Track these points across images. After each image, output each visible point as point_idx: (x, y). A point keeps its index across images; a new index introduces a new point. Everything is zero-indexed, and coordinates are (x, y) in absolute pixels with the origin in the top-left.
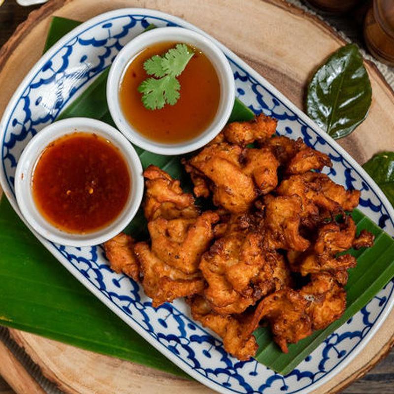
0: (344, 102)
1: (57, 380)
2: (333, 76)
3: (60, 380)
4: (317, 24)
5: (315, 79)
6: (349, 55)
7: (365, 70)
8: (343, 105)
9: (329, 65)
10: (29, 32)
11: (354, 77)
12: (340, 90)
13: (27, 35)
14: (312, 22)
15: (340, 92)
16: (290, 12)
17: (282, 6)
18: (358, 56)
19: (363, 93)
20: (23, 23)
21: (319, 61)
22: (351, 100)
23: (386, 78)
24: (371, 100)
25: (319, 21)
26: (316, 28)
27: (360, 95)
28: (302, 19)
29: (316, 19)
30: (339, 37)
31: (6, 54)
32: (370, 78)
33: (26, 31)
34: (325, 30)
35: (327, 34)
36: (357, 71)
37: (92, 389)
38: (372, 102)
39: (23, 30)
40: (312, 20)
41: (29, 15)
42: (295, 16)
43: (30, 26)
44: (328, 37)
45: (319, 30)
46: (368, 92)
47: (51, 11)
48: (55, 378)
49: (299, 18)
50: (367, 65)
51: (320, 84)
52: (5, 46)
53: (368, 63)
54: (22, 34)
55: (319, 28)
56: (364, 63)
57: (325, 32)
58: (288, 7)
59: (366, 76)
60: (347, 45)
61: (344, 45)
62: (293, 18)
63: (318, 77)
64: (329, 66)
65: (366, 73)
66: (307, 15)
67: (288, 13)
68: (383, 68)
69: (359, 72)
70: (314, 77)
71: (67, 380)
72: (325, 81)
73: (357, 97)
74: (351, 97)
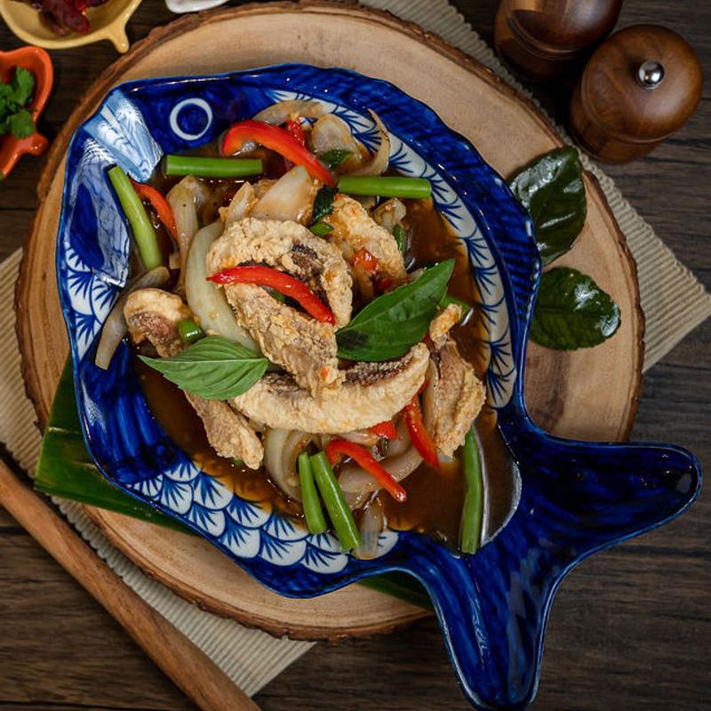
0: (546, 221)
1: (101, 520)
2: (539, 185)
3: (105, 522)
4: (531, 112)
5: (514, 184)
6: (564, 160)
7: (583, 184)
8: (545, 225)
9: (535, 168)
10: (148, 54)
11: (567, 190)
12: (545, 205)
13: (143, 57)
14: (524, 109)
15: (543, 208)
16: (498, 90)
17: (487, 79)
18: (576, 163)
19: (574, 214)
20: (141, 41)
21: (523, 161)
22: (557, 220)
23: (609, 199)
24: (583, 225)
25: (534, 108)
26: (529, 118)
27: (570, 216)
28: (511, 101)
29: (530, 104)
30: (556, 135)
31: (111, 77)
32: (587, 195)
33: (142, 52)
34: (540, 121)
35: (541, 127)
36: (572, 184)
37: (144, 541)
38: (584, 229)
39: (139, 50)
40: (524, 104)
41: (152, 31)
42: (502, 96)
43: (150, 46)
44: (542, 132)
45: (532, 121)
46: (581, 215)
47: (181, 32)
48: (99, 517)
49: (507, 99)
50: (586, 178)
51: (519, 192)
52: (112, 67)
53: (588, 176)
54: (138, 55)
55: (533, 118)
56: (583, 174)
57: (539, 125)
58: (495, 81)
59: (582, 191)
60: (566, 147)
61: (561, 146)
62: (501, 99)
63: (517, 183)
64: (535, 171)
65: (584, 189)
66: (519, 97)
67: (495, 91)
68: (608, 184)
69: (573, 185)
70: (512, 181)
71: (114, 522)
72: (526, 189)
73: (566, 217)
74: (558, 218)
